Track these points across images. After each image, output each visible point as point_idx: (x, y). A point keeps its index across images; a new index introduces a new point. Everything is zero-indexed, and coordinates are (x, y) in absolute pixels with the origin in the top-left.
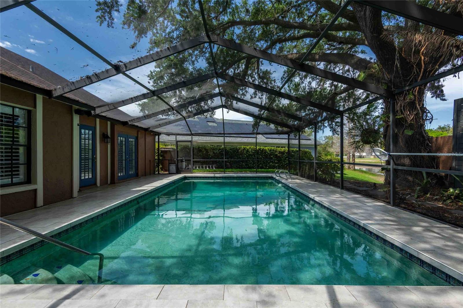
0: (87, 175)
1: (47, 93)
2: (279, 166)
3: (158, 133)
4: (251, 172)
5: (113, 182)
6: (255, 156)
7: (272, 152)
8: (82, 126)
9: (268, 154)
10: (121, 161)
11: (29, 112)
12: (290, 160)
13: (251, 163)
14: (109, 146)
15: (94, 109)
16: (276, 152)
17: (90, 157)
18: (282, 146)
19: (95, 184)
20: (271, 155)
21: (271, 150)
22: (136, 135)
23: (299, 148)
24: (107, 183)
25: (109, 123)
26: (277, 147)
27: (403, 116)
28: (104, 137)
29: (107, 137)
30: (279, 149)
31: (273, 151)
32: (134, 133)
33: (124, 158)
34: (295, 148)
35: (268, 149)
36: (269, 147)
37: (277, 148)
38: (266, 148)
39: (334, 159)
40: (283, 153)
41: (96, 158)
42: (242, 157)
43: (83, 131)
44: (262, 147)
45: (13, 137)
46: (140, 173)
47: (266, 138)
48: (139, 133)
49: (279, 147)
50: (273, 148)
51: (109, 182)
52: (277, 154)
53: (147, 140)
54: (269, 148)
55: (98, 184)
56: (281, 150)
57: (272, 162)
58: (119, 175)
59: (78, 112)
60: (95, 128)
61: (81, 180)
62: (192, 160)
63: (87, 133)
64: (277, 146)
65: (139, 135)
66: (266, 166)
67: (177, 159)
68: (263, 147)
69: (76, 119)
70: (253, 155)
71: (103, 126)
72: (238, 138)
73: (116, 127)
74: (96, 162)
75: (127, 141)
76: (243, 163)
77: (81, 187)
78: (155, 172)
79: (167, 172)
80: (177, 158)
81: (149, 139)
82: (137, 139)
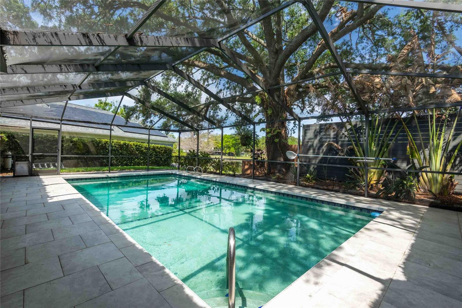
2: (144, 162)
4: (136, 170)
6: (118, 152)
9: (134, 149)
16: (142, 148)
20: (136, 150)
21: (136, 145)
26: (141, 142)
30: (145, 145)
31: (139, 146)
35: (134, 145)
37: (142, 144)
38: (132, 143)
42: (103, 152)
44: (127, 142)
47: (125, 132)
50: (138, 144)
52: (143, 150)
54: (135, 143)
57: (137, 158)
62: (60, 156)
66: (131, 163)
67: (31, 155)
70: (117, 150)
72: (90, 128)
76: (104, 159)
79: (11, 174)
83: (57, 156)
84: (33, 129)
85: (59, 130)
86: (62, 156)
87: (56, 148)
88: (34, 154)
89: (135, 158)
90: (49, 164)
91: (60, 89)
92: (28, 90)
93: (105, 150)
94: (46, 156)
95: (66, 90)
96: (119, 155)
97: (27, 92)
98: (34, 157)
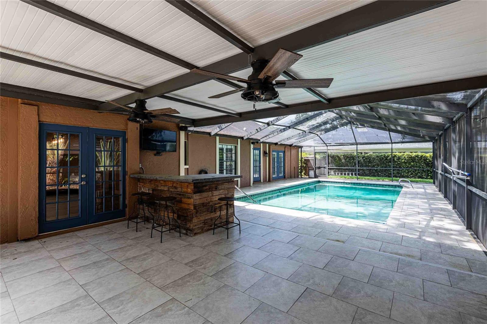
0: (256, 175)
1: (242, 138)
3: (301, 146)
5: (269, 181)
8: (254, 149)
10: (274, 168)
11: (236, 146)
14: (267, 158)
15: (259, 140)
17: (258, 165)
19: (260, 181)
22: (284, 150)
24: (266, 181)
25: (267, 145)
28: (265, 153)
29: (266, 153)
32: (282, 149)
33: (276, 166)
41: (261, 166)
43: (255, 151)
45: (227, 156)
46: (286, 176)
48: (286, 148)
51: (267, 180)
53: (292, 153)
55: (262, 181)
58: (273, 176)
59: (253, 143)
60: (260, 149)
61: (254, 178)
63: (257, 152)
65: (286, 150)
69: (252, 146)
71: (265, 147)
73: (271, 146)
74: (261, 168)
75: (278, 155)
77: (254, 182)
78: (299, 176)
79: (308, 177)
80: (315, 165)
81: (294, 152)
82: (284, 152)
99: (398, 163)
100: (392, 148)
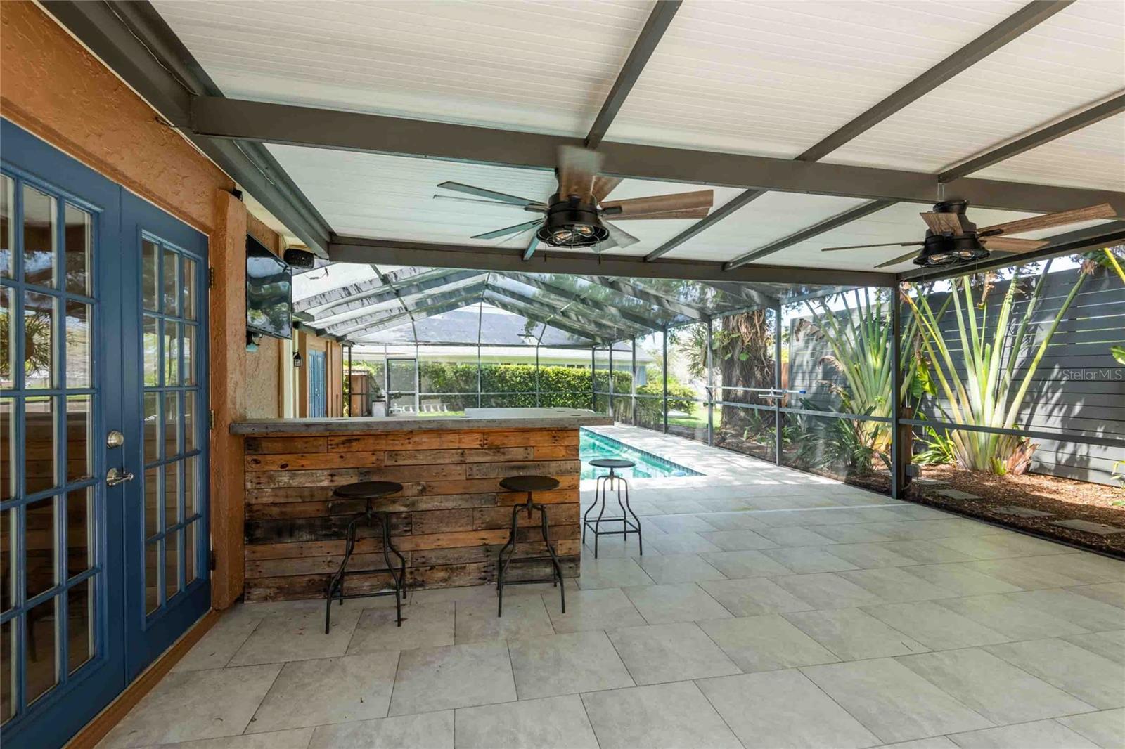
6: (527, 386)
7: (560, 377)
9: (553, 380)
12: (595, 392)
13: (520, 399)
16: (568, 377)
18: (580, 364)
20: (558, 382)
21: (558, 372)
23: (611, 367)
26: (569, 366)
27: (739, 334)
30: (573, 371)
34: (603, 369)
35: (553, 371)
36: (554, 367)
37: (571, 369)
38: (549, 369)
39: (676, 390)
40: (581, 378)
42: (503, 387)
44: (541, 368)
49: (573, 366)
50: (562, 369)
52: (569, 381)
54: (556, 368)
56: (577, 372)
57: (561, 396)
62: (418, 395)
64: (570, 364)
67: (388, 393)
68: (544, 367)
70: (523, 382)
80: (389, 389)
83: (414, 395)
84: (388, 360)
85: (415, 359)
86: (421, 394)
87: (414, 384)
88: (390, 392)
89: (557, 395)
90: (409, 407)
91: (387, 315)
92: (357, 321)
93: (505, 383)
94: (403, 395)
95: (392, 314)
96: (528, 391)
97: (356, 324)
98: (390, 396)
99: (511, 384)
100: (537, 357)
